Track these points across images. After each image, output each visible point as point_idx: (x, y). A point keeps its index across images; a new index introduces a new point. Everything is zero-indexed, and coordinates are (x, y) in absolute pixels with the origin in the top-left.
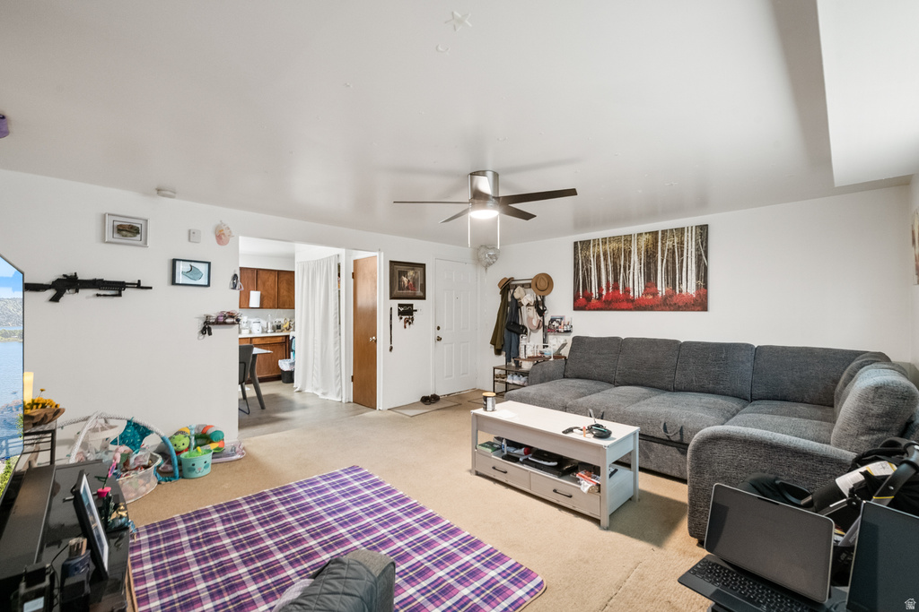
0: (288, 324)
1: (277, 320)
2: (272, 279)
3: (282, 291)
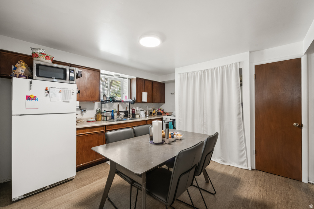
0: (155, 111)
3: (154, 92)
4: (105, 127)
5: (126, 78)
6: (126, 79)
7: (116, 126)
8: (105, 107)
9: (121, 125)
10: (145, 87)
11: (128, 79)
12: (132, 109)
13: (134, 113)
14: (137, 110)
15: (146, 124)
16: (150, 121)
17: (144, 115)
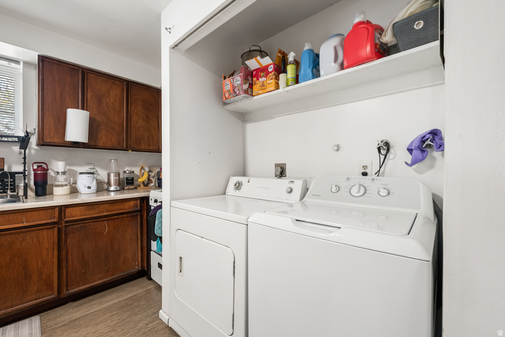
0: (146, 176)
1: (127, 169)
2: (116, 94)
3: (135, 118)
10: (88, 95)
11: (22, 64)
12: (35, 167)
13: (39, 179)
14: (61, 170)
15: (55, 220)
16: (81, 207)
17: (89, 188)
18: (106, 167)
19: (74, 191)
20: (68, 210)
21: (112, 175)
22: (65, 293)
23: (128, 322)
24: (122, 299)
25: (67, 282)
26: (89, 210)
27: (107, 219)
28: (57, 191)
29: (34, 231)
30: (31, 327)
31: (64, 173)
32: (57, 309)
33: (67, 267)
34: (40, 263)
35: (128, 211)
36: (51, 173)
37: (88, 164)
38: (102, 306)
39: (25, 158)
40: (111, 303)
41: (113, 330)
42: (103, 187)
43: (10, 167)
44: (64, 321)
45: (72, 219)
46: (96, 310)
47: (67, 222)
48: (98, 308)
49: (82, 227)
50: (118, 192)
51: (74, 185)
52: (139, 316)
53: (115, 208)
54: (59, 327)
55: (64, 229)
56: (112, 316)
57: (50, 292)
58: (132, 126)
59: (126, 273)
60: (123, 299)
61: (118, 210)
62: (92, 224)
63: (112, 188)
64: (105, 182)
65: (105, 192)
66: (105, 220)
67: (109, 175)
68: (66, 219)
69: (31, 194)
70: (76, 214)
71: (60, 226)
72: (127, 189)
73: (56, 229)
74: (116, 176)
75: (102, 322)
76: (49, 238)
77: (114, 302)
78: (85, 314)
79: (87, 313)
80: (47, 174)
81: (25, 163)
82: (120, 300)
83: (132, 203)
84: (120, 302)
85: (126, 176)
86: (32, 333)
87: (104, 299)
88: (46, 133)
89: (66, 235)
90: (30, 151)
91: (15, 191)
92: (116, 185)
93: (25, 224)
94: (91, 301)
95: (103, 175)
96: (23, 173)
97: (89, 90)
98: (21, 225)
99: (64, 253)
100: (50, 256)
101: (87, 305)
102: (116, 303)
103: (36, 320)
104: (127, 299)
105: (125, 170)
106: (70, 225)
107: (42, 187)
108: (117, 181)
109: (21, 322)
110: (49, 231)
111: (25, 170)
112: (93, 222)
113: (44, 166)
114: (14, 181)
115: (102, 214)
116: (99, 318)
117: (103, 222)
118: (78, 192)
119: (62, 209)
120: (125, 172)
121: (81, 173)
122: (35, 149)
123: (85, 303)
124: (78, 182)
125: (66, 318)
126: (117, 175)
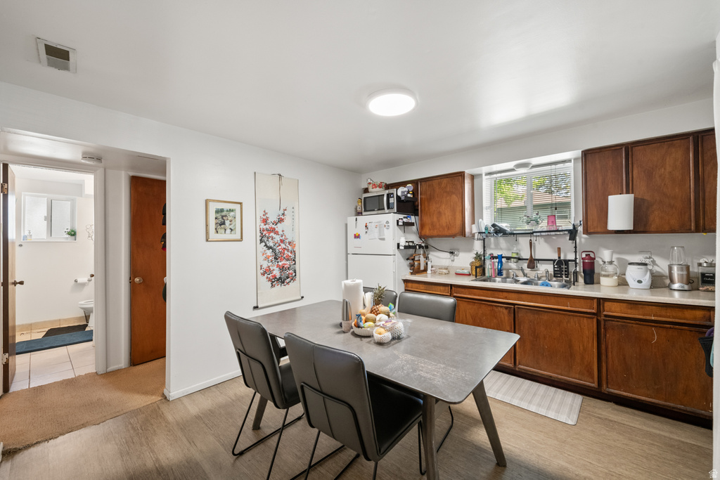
1: (705, 260)
4: (451, 288)
5: (569, 161)
6: (567, 164)
7: (475, 290)
8: (497, 246)
9: (489, 292)
10: (634, 173)
11: (572, 161)
12: (584, 256)
13: (587, 269)
14: (607, 259)
15: (593, 311)
16: (621, 304)
17: (640, 282)
18: (666, 256)
19: (623, 283)
20: (607, 304)
21: (675, 268)
22: (605, 389)
23: (670, 464)
24: (676, 437)
25: (607, 379)
26: (631, 309)
27: (656, 325)
28: (604, 281)
29: (576, 316)
30: (574, 401)
31: (611, 263)
32: (599, 401)
33: (607, 363)
34: (581, 348)
35: (691, 322)
36: (598, 261)
37: (641, 252)
38: (645, 428)
39: (576, 247)
40: (658, 432)
41: (646, 458)
42: (664, 283)
43: (565, 256)
44: (601, 415)
45: (611, 314)
46: (636, 426)
47: (606, 316)
48: (640, 427)
49: (622, 326)
50: (687, 293)
51: (623, 276)
52: (690, 471)
53: (668, 314)
54: (594, 416)
55: (602, 323)
56: (652, 444)
57: (591, 380)
58: (707, 197)
59: (689, 409)
60: (678, 438)
61: (674, 317)
62: (634, 325)
63: (676, 286)
64: (667, 277)
65: (666, 290)
66: (653, 326)
67: (670, 268)
68: (605, 313)
69: (581, 280)
70: (616, 311)
71: (599, 318)
72: (704, 291)
73: (595, 320)
74: (682, 270)
75: (637, 441)
76: (589, 327)
77: (662, 433)
78: (622, 422)
79: (625, 423)
80: (593, 263)
81: (576, 252)
82: (672, 436)
83: (699, 313)
84: (671, 439)
85: (701, 270)
86: (572, 406)
87: (651, 423)
88: (589, 223)
89: (605, 329)
90: (580, 240)
91: (567, 277)
92: (682, 282)
93: (569, 308)
94: (635, 414)
95: (662, 266)
96: (575, 261)
97: (635, 166)
98: (566, 308)
99: (603, 347)
100: (590, 345)
101: (628, 415)
102: (665, 437)
103: (578, 398)
104: (683, 442)
105: (701, 261)
106: (609, 320)
107: (590, 276)
108: (685, 277)
109: (568, 392)
110: (590, 320)
111: (576, 258)
112: (637, 324)
113: (592, 255)
114: (568, 268)
115: (648, 318)
116: (636, 436)
117: (650, 327)
118: (628, 285)
119: (601, 301)
120: (700, 265)
121: (631, 264)
122: (585, 238)
123: (627, 413)
124: (626, 274)
125: (604, 413)
126: (685, 269)
